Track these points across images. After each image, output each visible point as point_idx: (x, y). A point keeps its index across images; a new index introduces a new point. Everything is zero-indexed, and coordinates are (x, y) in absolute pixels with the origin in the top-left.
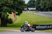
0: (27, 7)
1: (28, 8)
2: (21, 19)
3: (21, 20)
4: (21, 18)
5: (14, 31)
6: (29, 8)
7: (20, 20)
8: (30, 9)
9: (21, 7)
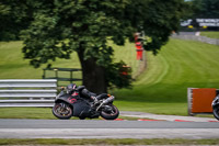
0: (191, 14)
1: (198, 20)
2: (167, 67)
3: (166, 72)
4: (168, 62)
5: (136, 119)
6: (201, 20)
7: (162, 72)
8: (204, 23)
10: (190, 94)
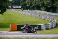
0: (11, 4)
1: (13, 6)
2: (5, 18)
8: (14, 7)
9: (5, 5)
10: (10, 26)
